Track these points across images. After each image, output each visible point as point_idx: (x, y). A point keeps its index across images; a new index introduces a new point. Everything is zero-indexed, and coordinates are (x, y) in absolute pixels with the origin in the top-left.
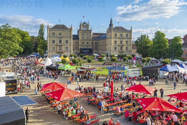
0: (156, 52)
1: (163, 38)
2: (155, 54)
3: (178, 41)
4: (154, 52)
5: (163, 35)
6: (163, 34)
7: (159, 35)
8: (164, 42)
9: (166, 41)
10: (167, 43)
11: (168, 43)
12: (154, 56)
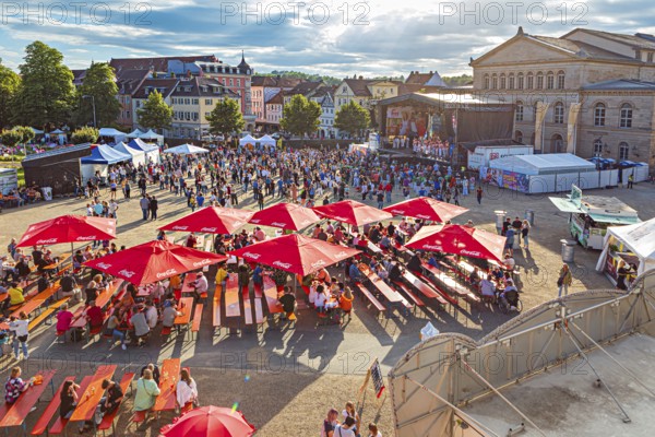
0: (37, 108)
1: (54, 64)
2: (35, 116)
3: (105, 76)
4: (32, 110)
5: (54, 56)
6: (53, 52)
7: (42, 56)
8: (59, 77)
9: (68, 76)
10: (71, 83)
11: (74, 81)
12: (33, 120)
